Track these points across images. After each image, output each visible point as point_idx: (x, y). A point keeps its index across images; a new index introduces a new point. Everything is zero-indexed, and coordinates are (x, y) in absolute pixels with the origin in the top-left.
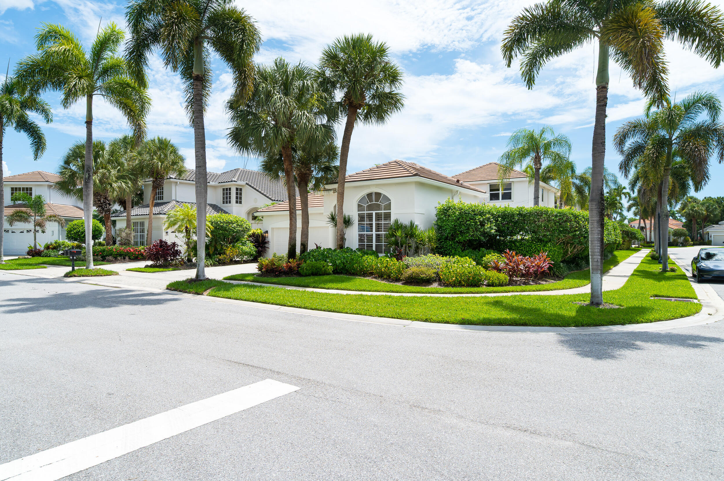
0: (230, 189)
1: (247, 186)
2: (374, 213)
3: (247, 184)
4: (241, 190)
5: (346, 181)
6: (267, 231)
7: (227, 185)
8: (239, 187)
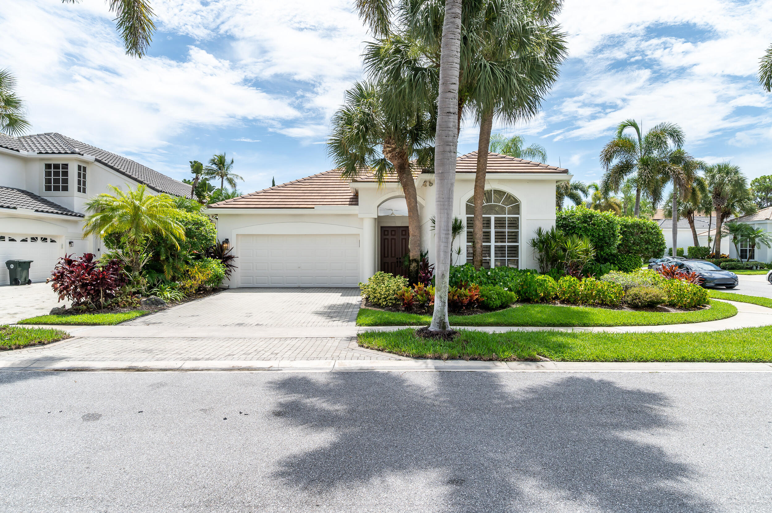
0: (65, 166)
1: (97, 163)
2: (493, 217)
3: (97, 160)
4: (85, 169)
5: (487, 170)
6: (227, 240)
7: (59, 159)
8: (83, 165)
